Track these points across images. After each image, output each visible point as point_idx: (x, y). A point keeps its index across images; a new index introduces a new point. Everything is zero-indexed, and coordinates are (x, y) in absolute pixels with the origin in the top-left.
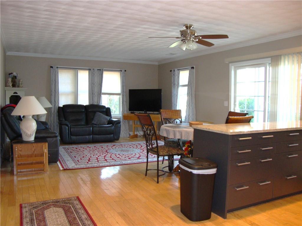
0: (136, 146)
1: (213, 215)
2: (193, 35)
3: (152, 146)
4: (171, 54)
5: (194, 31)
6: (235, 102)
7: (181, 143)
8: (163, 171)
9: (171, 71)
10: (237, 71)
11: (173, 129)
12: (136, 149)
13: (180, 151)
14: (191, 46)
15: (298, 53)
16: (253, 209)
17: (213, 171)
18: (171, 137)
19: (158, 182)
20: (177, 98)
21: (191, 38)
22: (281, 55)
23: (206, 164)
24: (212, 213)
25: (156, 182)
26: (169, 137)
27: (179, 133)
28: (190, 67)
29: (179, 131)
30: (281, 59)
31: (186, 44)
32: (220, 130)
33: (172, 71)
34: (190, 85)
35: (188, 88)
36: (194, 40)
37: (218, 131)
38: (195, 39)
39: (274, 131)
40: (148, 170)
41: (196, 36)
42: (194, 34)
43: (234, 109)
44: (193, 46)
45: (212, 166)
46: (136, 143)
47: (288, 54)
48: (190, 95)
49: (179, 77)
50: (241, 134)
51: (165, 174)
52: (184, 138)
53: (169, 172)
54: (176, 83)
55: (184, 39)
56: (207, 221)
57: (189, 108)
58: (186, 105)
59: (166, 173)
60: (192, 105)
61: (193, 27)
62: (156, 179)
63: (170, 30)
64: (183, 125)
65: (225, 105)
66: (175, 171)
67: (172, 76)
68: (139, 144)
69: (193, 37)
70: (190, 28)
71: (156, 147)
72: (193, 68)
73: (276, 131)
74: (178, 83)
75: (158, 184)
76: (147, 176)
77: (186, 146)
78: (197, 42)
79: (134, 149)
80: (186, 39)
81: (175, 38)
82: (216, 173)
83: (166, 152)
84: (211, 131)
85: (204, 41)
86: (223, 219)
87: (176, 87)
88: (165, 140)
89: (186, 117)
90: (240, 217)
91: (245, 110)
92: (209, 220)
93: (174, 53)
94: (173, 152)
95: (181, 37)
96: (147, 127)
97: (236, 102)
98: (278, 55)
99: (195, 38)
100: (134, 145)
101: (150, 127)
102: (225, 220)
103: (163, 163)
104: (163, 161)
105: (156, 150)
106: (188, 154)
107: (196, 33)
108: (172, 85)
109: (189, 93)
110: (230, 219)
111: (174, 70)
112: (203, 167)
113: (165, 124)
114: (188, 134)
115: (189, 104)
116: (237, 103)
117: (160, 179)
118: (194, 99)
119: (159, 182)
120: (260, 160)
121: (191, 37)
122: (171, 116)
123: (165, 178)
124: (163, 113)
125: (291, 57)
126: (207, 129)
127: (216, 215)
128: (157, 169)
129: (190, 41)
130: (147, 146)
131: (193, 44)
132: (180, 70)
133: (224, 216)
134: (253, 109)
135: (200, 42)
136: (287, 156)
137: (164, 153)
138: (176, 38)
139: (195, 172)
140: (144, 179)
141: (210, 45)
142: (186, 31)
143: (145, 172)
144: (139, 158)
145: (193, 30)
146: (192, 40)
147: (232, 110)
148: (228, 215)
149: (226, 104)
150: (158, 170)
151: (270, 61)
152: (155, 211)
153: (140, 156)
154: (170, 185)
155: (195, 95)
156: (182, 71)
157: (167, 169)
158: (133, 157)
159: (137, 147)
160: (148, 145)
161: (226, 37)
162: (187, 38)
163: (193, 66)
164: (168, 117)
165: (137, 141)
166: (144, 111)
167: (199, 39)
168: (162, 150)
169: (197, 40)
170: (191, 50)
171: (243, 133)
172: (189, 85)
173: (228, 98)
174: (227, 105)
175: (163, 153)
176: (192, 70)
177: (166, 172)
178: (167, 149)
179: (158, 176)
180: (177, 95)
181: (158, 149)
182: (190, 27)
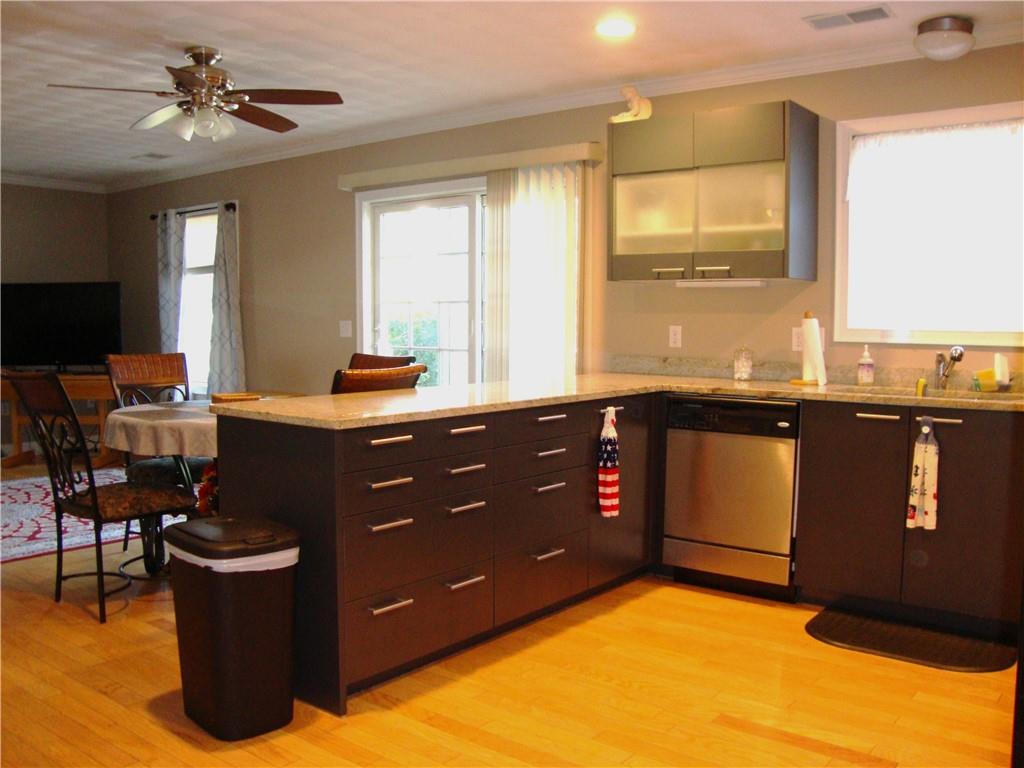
0: (27, 493)
1: (299, 707)
2: (218, 88)
3: (72, 487)
4: (152, 155)
5: (224, 73)
6: (375, 322)
7: (186, 472)
8: (122, 576)
9: (154, 217)
10: (381, 216)
11: (148, 422)
12: (23, 506)
13: (179, 497)
14: (212, 125)
15: (565, 164)
16: (434, 669)
17: (287, 558)
18: (145, 448)
19: (103, 619)
20: (178, 315)
21: (211, 99)
22: (515, 170)
23: (261, 534)
24: (297, 703)
25: (94, 617)
26: (135, 452)
27: (173, 436)
28: (219, 204)
29: (173, 430)
30: (515, 180)
31: (193, 120)
32: (304, 414)
33: (159, 220)
34: (223, 268)
35: (215, 279)
36: (222, 104)
37: (297, 418)
38: (228, 103)
39: (488, 411)
40: (66, 578)
41: (228, 93)
42: (223, 86)
43: (375, 348)
44: (222, 126)
45: (279, 541)
46: (24, 484)
47: (537, 167)
48: (223, 301)
49: (181, 239)
50: (377, 424)
51: (129, 584)
52: (191, 453)
53: (148, 576)
54: (173, 261)
55: (188, 102)
56: (280, 731)
57: (222, 346)
58: (210, 339)
59: (133, 581)
60: (230, 337)
61: (218, 57)
62: (95, 608)
63: (138, 63)
64: (192, 406)
65: (342, 335)
66: (169, 573)
67: (157, 236)
68: (37, 486)
69: (219, 96)
70: (207, 63)
71: (89, 491)
72: (230, 207)
73: (495, 410)
74: (181, 262)
75: (103, 626)
76: (62, 602)
77: (205, 478)
78: (233, 113)
79: (16, 507)
80: (194, 99)
81: (154, 96)
82: (296, 565)
83: (127, 505)
84: (275, 420)
85: (260, 109)
86: (336, 719)
87: (173, 274)
88: (128, 464)
89: (210, 379)
90: (392, 703)
91: (410, 349)
92: (288, 726)
93: (163, 153)
94: (154, 503)
95: (174, 91)
96: (48, 419)
97: (379, 322)
98: (509, 169)
99: (227, 99)
100: (19, 490)
101: (59, 420)
102: (344, 719)
103: (125, 548)
104: (126, 540)
105: (88, 501)
106: (214, 509)
107: (232, 79)
108: (160, 266)
109: (221, 294)
110: (359, 713)
111: (165, 215)
112: (250, 547)
113: (126, 405)
114: (205, 435)
115: (222, 333)
116: (383, 327)
117: (110, 607)
118: (239, 314)
119: (108, 619)
120: (447, 508)
121: (210, 95)
122: (150, 377)
123: (130, 601)
124: (117, 369)
125: (545, 175)
126: (259, 413)
127: (312, 708)
128: (95, 570)
129: (209, 106)
130: (55, 490)
131: (218, 120)
132: (187, 215)
133: (338, 709)
134: (437, 345)
135: (245, 114)
136: (534, 488)
137: (120, 510)
138: (158, 93)
139: (223, 566)
140: (48, 613)
141: (282, 125)
142: (193, 70)
143: (53, 588)
144: (32, 538)
145: (218, 69)
146: (214, 104)
147: (367, 351)
148: (353, 703)
149: (345, 330)
150: (100, 573)
151: (485, 188)
152: (85, 727)
153: (38, 532)
154: (149, 623)
155: (241, 303)
156: (194, 216)
157: (139, 568)
158: (10, 536)
159: (29, 499)
160: (59, 486)
161: (332, 98)
162: (197, 98)
163: (233, 201)
164: (135, 382)
165: (29, 474)
166: (55, 364)
167: (242, 104)
168: (111, 501)
169: (236, 107)
170: (214, 139)
171: (382, 423)
172: (220, 267)
173: (351, 311)
174: (350, 335)
175: (118, 512)
176: (227, 213)
177: (133, 578)
178: (131, 496)
179: (103, 596)
180: (177, 305)
181: (95, 499)
182: (210, 56)
